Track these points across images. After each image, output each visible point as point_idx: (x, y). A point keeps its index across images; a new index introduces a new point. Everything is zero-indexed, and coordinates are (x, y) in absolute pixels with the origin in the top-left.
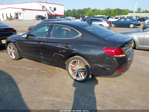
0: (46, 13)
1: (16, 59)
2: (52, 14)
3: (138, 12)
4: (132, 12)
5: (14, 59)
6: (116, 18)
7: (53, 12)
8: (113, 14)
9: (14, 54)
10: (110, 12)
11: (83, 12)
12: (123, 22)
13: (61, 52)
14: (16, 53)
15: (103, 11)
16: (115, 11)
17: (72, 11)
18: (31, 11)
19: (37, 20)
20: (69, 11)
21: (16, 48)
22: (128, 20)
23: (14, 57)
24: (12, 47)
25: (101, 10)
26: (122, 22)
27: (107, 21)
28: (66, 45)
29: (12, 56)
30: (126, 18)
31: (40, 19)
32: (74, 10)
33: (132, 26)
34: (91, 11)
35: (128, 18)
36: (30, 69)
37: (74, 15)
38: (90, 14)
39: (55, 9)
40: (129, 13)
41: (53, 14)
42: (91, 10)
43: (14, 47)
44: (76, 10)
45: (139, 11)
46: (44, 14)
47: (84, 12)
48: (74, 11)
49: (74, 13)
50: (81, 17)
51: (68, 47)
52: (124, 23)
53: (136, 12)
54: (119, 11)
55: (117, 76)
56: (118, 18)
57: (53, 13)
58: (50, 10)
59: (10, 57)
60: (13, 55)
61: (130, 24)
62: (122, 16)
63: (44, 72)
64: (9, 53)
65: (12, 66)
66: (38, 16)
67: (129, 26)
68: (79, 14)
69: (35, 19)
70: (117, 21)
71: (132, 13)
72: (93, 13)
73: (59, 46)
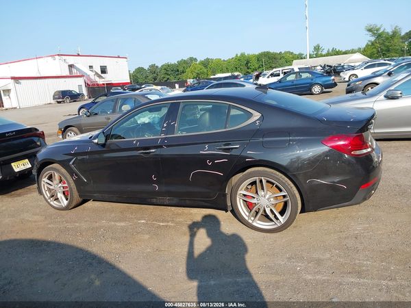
0: (81, 81)
1: (71, 207)
2: (98, 85)
3: (316, 54)
4: (300, 57)
5: (67, 208)
6: (272, 75)
7: (100, 77)
8: (257, 66)
9: (64, 193)
10: (247, 63)
11: (178, 71)
12: (295, 83)
13: (213, 163)
14: (71, 189)
15: (229, 62)
16: (259, 58)
17: (149, 69)
18: (38, 81)
19: (59, 102)
20: (140, 70)
21: (72, 176)
22: (304, 75)
23: (65, 203)
24: (57, 176)
25: (224, 61)
26: (290, 84)
27: (256, 84)
28: (225, 145)
29: (57, 199)
30: (299, 72)
31: (68, 101)
32: (153, 66)
33: (316, 89)
34: (199, 64)
35: (302, 70)
36: (123, 224)
37: (155, 79)
38: (198, 73)
39: (104, 70)
40: (296, 59)
41: (101, 83)
42: (198, 62)
43: (63, 175)
44: (160, 66)
45: (317, 52)
46: (75, 85)
47: (181, 69)
48: (153, 69)
49: (155, 75)
50: (176, 83)
51: (232, 148)
52: (296, 85)
53: (310, 55)
54: (269, 58)
55: (365, 199)
56: (278, 75)
57: (100, 81)
58: (91, 74)
59: (52, 203)
60: (60, 195)
61: (312, 85)
62: (287, 69)
63: (167, 226)
64: (47, 192)
65: (69, 226)
66: (59, 92)
67: (310, 90)
68: (168, 77)
69: (53, 101)
70: (280, 81)
71: (302, 59)
72: (205, 70)
73: (206, 150)
